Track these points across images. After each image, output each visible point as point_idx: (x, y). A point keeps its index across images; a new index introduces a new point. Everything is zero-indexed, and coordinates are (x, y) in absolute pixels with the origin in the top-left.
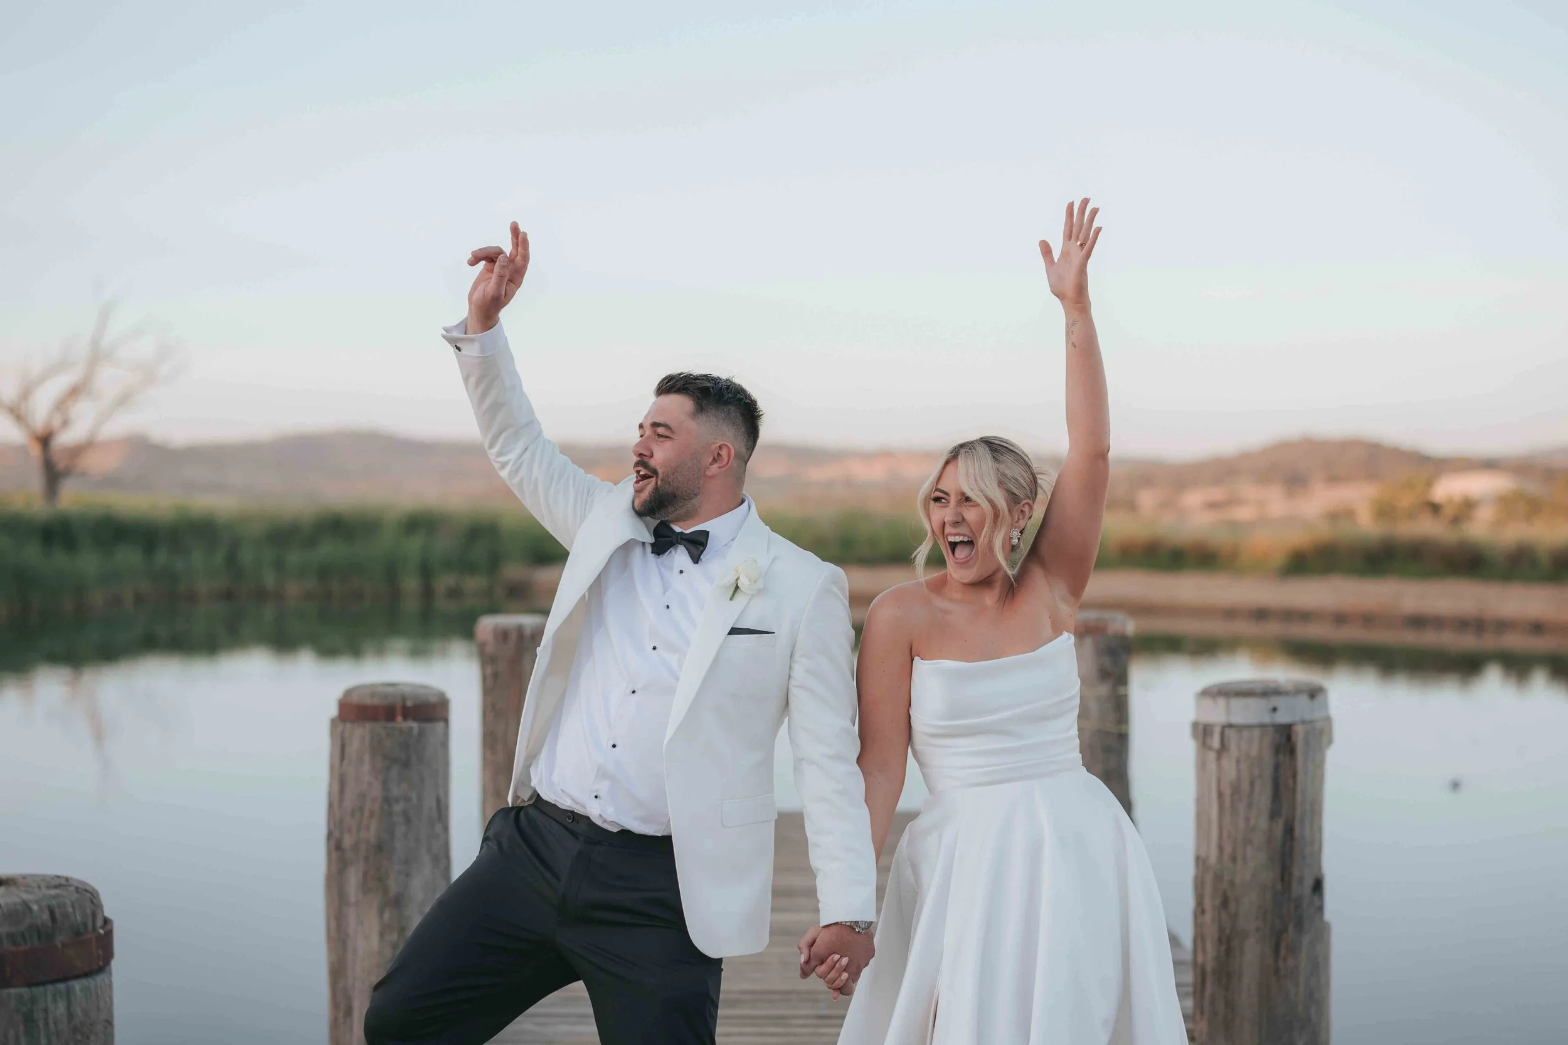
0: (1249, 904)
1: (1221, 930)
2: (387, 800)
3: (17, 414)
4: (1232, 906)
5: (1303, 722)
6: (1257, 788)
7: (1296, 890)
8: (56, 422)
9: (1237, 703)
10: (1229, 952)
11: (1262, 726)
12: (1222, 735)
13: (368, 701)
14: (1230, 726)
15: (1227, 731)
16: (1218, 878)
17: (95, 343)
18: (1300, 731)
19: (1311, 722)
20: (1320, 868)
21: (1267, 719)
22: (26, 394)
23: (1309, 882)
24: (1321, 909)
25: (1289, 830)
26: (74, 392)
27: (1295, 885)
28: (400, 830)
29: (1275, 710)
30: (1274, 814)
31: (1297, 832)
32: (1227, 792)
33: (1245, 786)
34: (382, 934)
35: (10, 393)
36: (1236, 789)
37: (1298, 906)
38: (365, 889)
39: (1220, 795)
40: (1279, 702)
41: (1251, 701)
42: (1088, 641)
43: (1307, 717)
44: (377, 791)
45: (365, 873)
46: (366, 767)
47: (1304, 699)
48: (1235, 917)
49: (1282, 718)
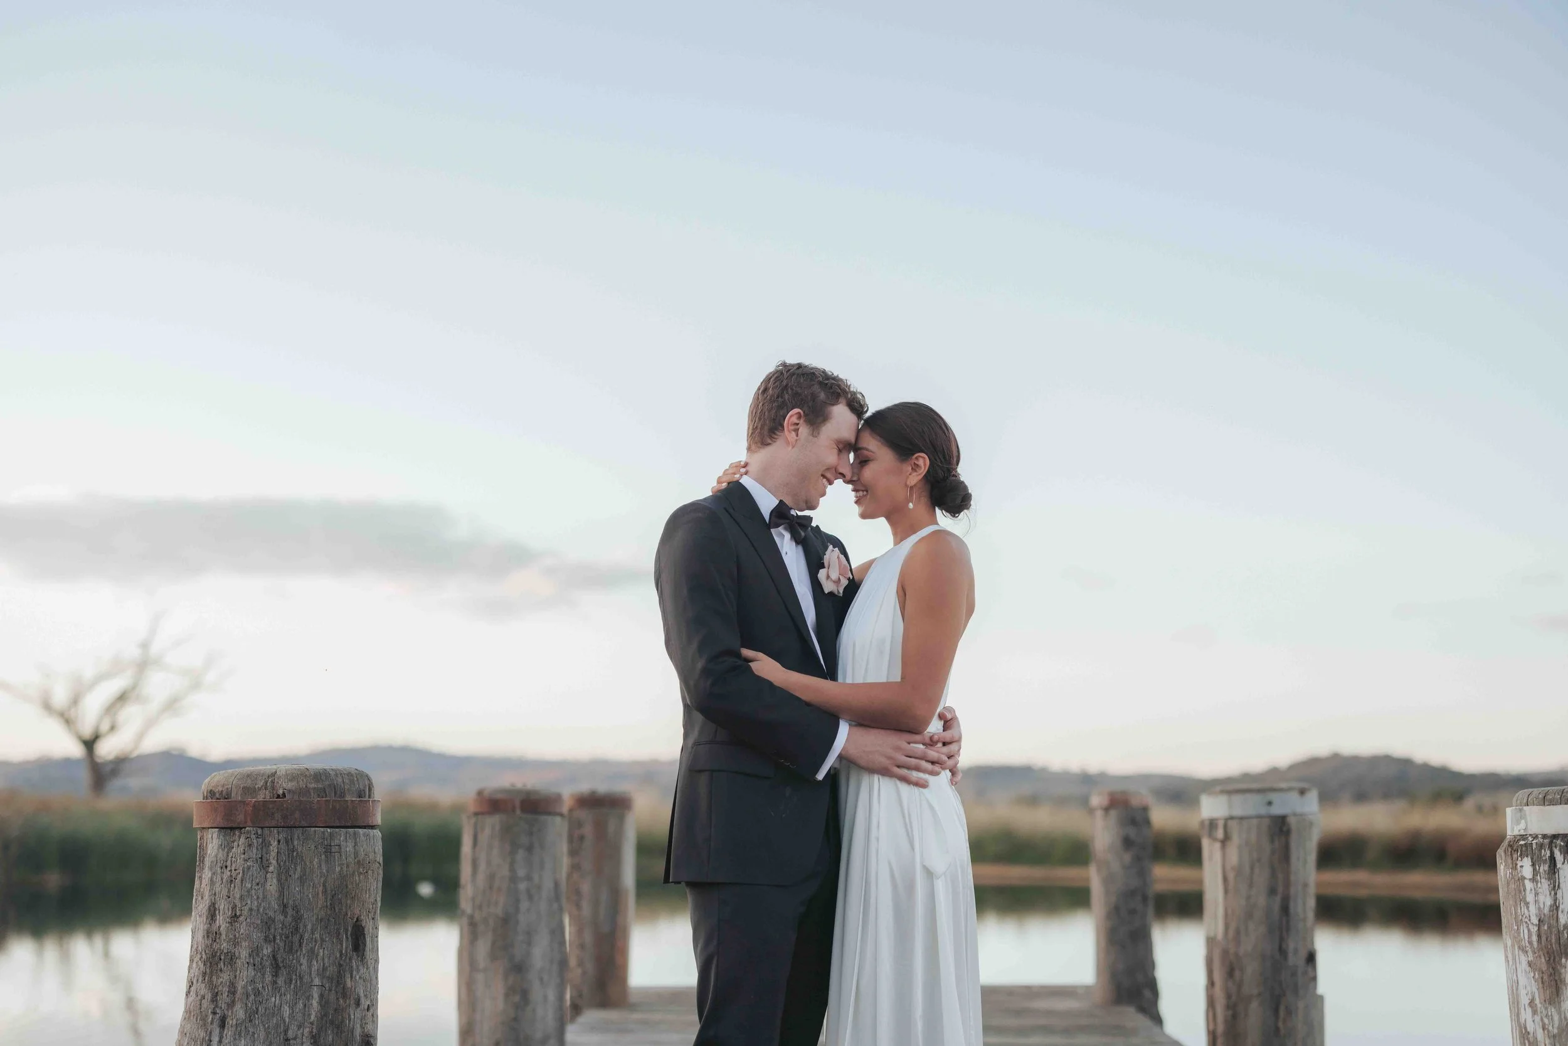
0: (1251, 970)
1: (1229, 996)
2: (514, 879)
3: (67, 720)
4: (1237, 974)
5: (1295, 815)
6: (1257, 871)
7: (1292, 960)
8: (105, 727)
9: (1237, 799)
10: (1235, 1016)
11: (1259, 817)
12: (1225, 827)
13: (499, 796)
14: (1232, 818)
15: (1230, 823)
16: (1225, 953)
17: (145, 646)
18: (1292, 821)
19: (1301, 815)
20: (1312, 943)
21: (1263, 811)
22: (75, 701)
23: (1303, 954)
24: (1314, 979)
25: (1285, 909)
26: (122, 698)
27: (1291, 955)
28: (524, 905)
29: (1270, 803)
30: (1272, 891)
31: (1292, 910)
32: (1231, 876)
33: (1247, 869)
34: (507, 995)
35: (60, 696)
36: (1239, 871)
37: (1294, 974)
38: (493, 957)
39: (1225, 879)
40: (1273, 796)
41: (1248, 796)
42: (1113, 813)
43: (1299, 810)
44: (505, 872)
45: (493, 944)
46: (495, 851)
47: (1294, 795)
48: (1240, 986)
49: (1277, 810)
